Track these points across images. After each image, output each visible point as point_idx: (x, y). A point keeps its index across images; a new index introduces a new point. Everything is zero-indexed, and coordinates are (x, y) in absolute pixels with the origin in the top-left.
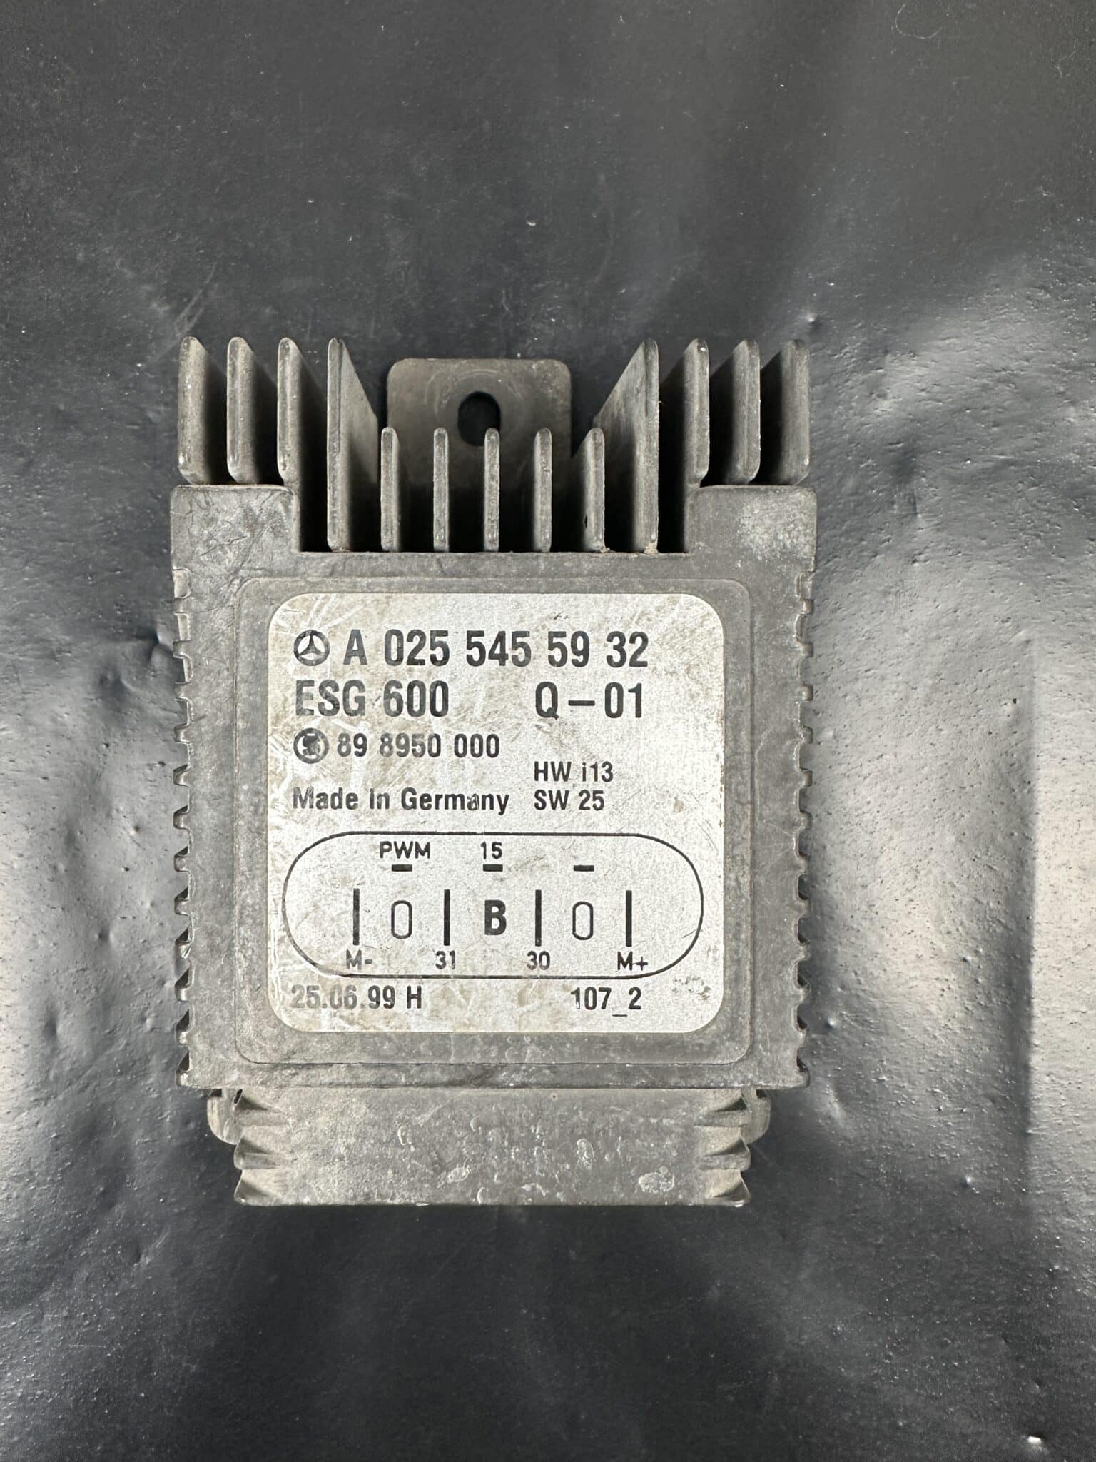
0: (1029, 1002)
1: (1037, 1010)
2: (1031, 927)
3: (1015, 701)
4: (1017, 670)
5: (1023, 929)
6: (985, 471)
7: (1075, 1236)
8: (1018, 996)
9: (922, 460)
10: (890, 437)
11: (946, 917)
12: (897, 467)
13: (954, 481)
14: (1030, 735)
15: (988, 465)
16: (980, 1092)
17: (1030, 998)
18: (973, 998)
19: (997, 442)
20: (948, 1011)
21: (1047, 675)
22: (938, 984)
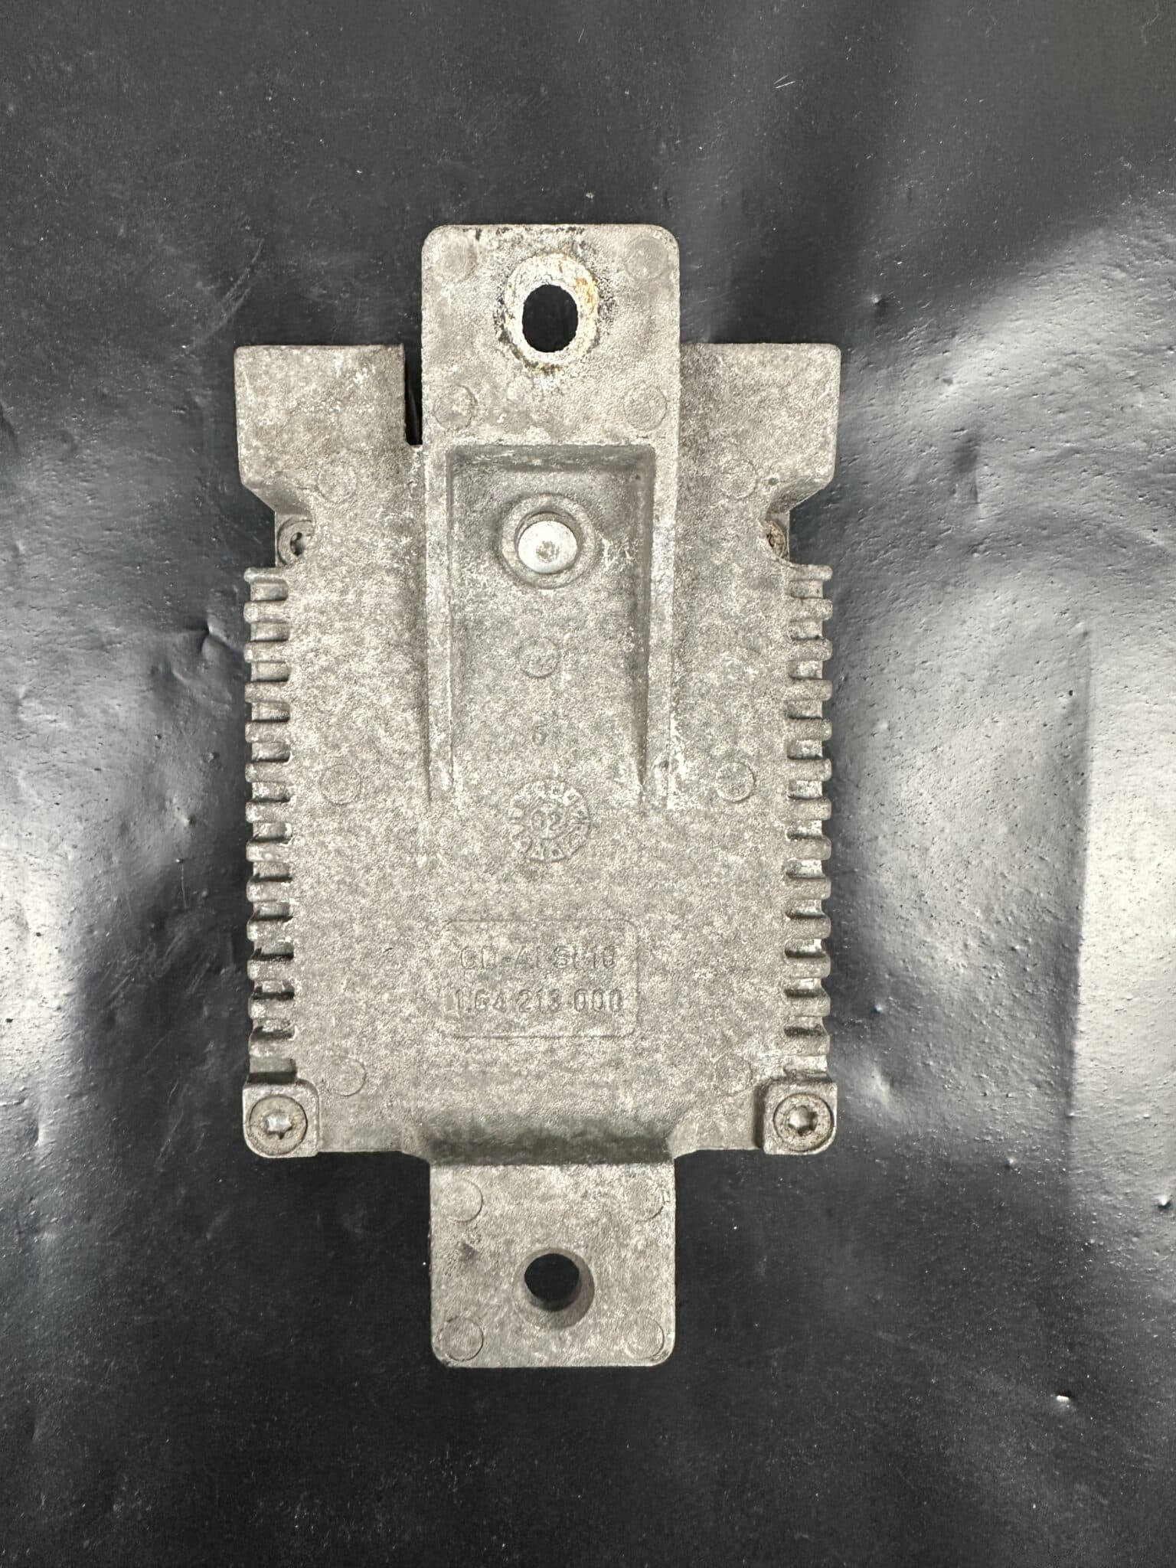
0: (1076, 992)
1: (1083, 997)
2: (1080, 917)
3: (1071, 693)
4: (1074, 661)
5: (1072, 919)
6: (1049, 460)
7: (1111, 1212)
8: (1066, 984)
9: (984, 448)
10: (954, 424)
11: (996, 907)
12: (959, 455)
13: (1018, 469)
14: (1085, 727)
15: (1053, 453)
16: (1026, 1078)
17: (1077, 986)
18: (1021, 986)
19: (1063, 429)
20: (996, 999)
21: (1104, 667)
22: (986, 973)
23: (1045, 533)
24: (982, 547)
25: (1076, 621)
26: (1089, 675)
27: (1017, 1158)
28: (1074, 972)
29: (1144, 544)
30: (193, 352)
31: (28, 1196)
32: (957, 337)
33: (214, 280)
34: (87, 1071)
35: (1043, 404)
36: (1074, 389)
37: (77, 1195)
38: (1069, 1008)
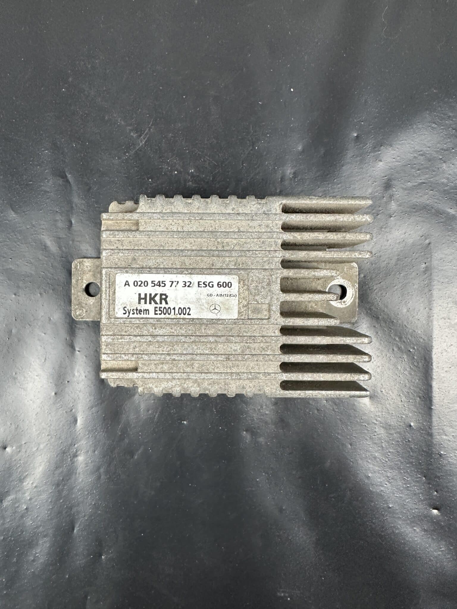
2: (432, 339)
3: (425, 263)
4: (426, 253)
5: (430, 340)
6: (415, 186)
7: (448, 442)
8: (429, 363)
9: (394, 182)
10: (383, 175)
11: (403, 337)
12: (385, 185)
13: (406, 189)
14: (431, 274)
15: (416, 184)
16: (415, 395)
17: (432, 363)
18: (413, 364)
19: (419, 175)
20: (404, 368)
21: (436, 254)
22: (400, 359)
23: (414, 210)
24: (393, 215)
25: (426, 239)
26: (431, 257)
27: (414, 423)
28: (431, 358)
29: (448, 213)
30: (130, 156)
31: (74, 444)
32: (382, 147)
33: (137, 133)
34: (95, 399)
35: (412, 168)
36: (422, 163)
37: (91, 443)
38: (430, 371)
